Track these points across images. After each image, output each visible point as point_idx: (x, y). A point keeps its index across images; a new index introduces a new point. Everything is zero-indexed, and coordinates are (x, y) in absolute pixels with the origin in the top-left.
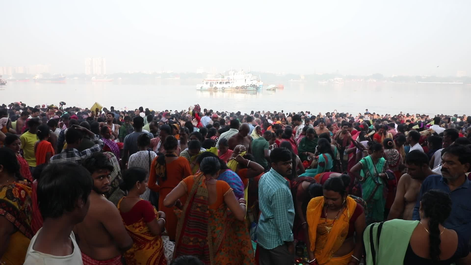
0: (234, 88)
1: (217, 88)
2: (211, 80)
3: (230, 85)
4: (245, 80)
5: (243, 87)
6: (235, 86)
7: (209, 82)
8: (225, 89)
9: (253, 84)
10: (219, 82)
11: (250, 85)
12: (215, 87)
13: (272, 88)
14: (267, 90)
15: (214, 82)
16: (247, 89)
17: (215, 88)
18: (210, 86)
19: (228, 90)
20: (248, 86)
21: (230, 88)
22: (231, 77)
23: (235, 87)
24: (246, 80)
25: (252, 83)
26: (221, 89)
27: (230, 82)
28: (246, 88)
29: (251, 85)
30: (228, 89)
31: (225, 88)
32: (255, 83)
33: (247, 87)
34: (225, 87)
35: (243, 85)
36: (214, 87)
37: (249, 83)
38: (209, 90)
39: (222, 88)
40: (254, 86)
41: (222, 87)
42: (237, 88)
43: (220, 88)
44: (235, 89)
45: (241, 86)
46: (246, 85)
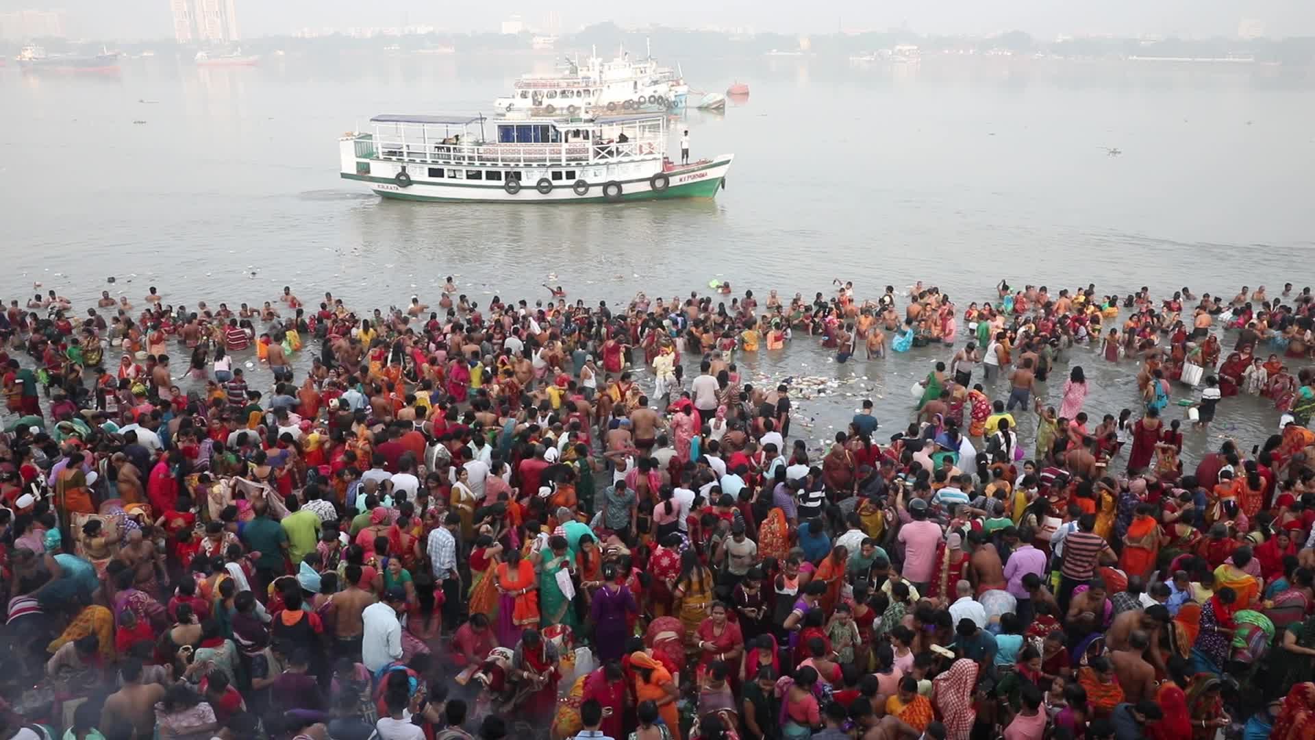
0: (603, 107)
1: (554, 109)
2: (535, 85)
3: (592, 100)
4: (632, 84)
5: (628, 105)
6: (604, 101)
7: (531, 91)
9: (657, 95)
10: (559, 91)
11: (650, 98)
12: (549, 106)
13: (715, 103)
14: (700, 108)
15: (545, 91)
16: (640, 111)
17: (549, 109)
18: (534, 104)
20: (642, 100)
22: (594, 75)
23: (606, 104)
24: (636, 83)
25: (655, 92)
26: (565, 111)
27: (591, 90)
28: (639, 108)
29: (652, 99)
31: (577, 108)
32: (662, 90)
33: (639, 103)
34: (576, 105)
35: (628, 99)
36: (544, 105)
37: (648, 92)
39: (568, 108)
40: (660, 100)
41: (567, 106)
42: (612, 107)
43: (562, 109)
44: (605, 109)
45: (622, 102)
46: (636, 99)
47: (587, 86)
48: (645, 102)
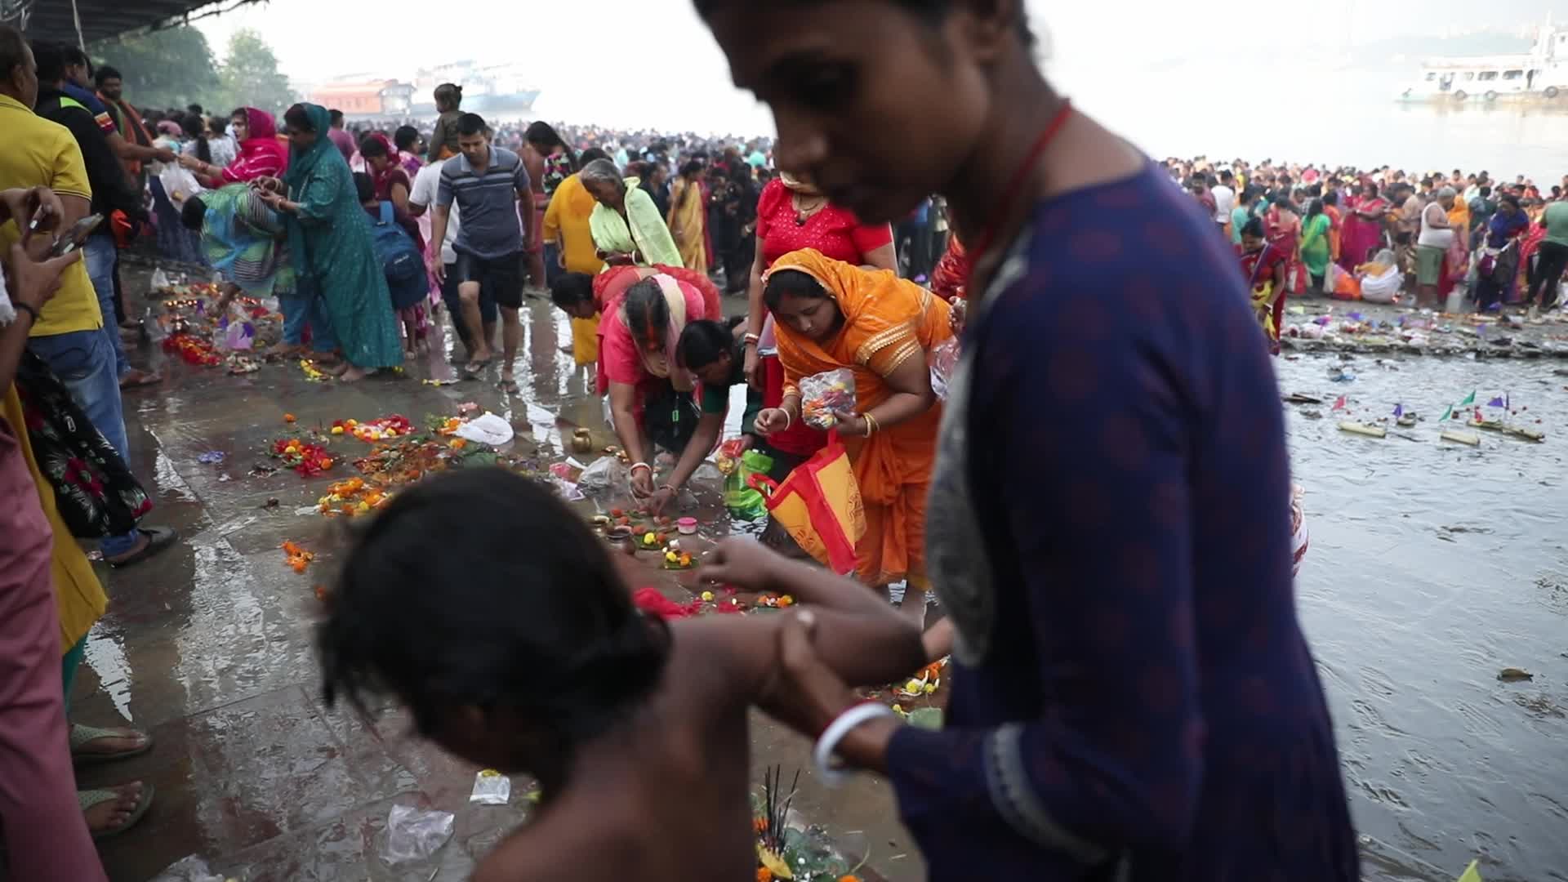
0: (1537, 93)
1: (1465, 96)
2: (1444, 67)
7: (1439, 72)
8: (1499, 98)
10: (1477, 73)
12: (1460, 91)
15: (1458, 72)
17: (1461, 95)
18: (1441, 88)
19: (1508, 103)
21: (1520, 94)
23: (1543, 89)
26: (1481, 99)
30: (1511, 98)
31: (1497, 95)
34: (1497, 91)
36: (1454, 90)
38: (1438, 103)
39: (1487, 94)
41: (1485, 91)
42: (1552, 92)
43: (1477, 95)
44: (1540, 96)
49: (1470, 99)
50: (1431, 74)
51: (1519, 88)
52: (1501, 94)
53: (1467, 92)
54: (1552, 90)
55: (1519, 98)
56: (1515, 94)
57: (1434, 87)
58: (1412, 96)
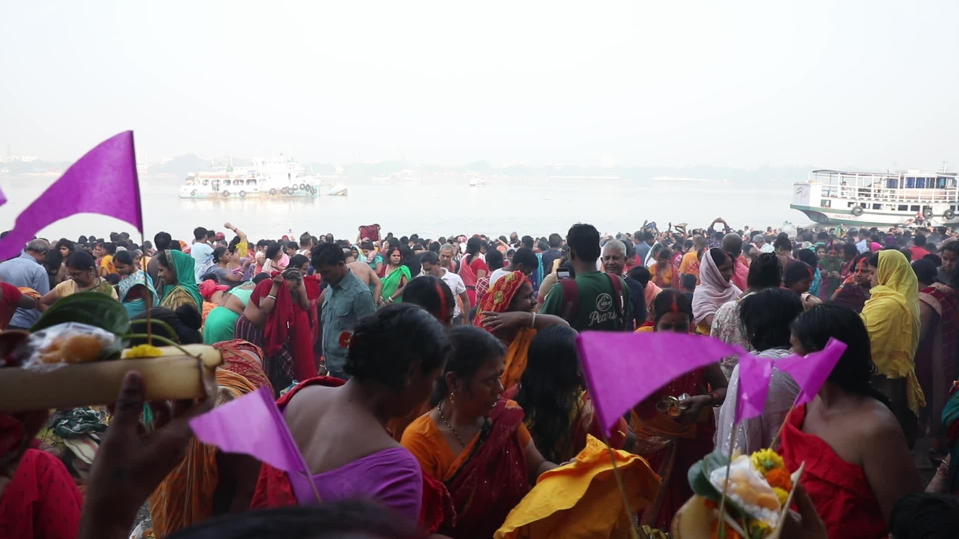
0: (266, 192)
1: (229, 194)
2: (213, 177)
3: (258, 186)
5: (285, 190)
7: (210, 180)
8: (247, 195)
9: (305, 184)
10: (232, 180)
11: (301, 185)
12: (225, 191)
13: (340, 192)
14: (332, 194)
15: (222, 180)
16: (293, 195)
17: (226, 194)
18: (213, 189)
19: (252, 198)
20: (295, 187)
21: (258, 193)
22: (258, 169)
23: (269, 189)
24: (289, 175)
25: (304, 181)
26: (237, 196)
27: (258, 180)
28: (293, 193)
30: (254, 195)
31: (245, 193)
32: (309, 180)
33: (294, 189)
34: (246, 191)
35: (285, 186)
36: (221, 191)
37: (299, 182)
38: (213, 198)
39: (240, 193)
40: (307, 188)
41: (239, 191)
42: (273, 192)
43: (235, 193)
44: (268, 193)
45: (281, 188)
46: (291, 186)
47: (253, 177)
48: (297, 189)
49: (232, 196)
50: (207, 181)
51: (256, 190)
52: (249, 193)
53: (230, 192)
54: (273, 191)
55: (257, 195)
56: (255, 193)
57: (209, 189)
58: (198, 194)
